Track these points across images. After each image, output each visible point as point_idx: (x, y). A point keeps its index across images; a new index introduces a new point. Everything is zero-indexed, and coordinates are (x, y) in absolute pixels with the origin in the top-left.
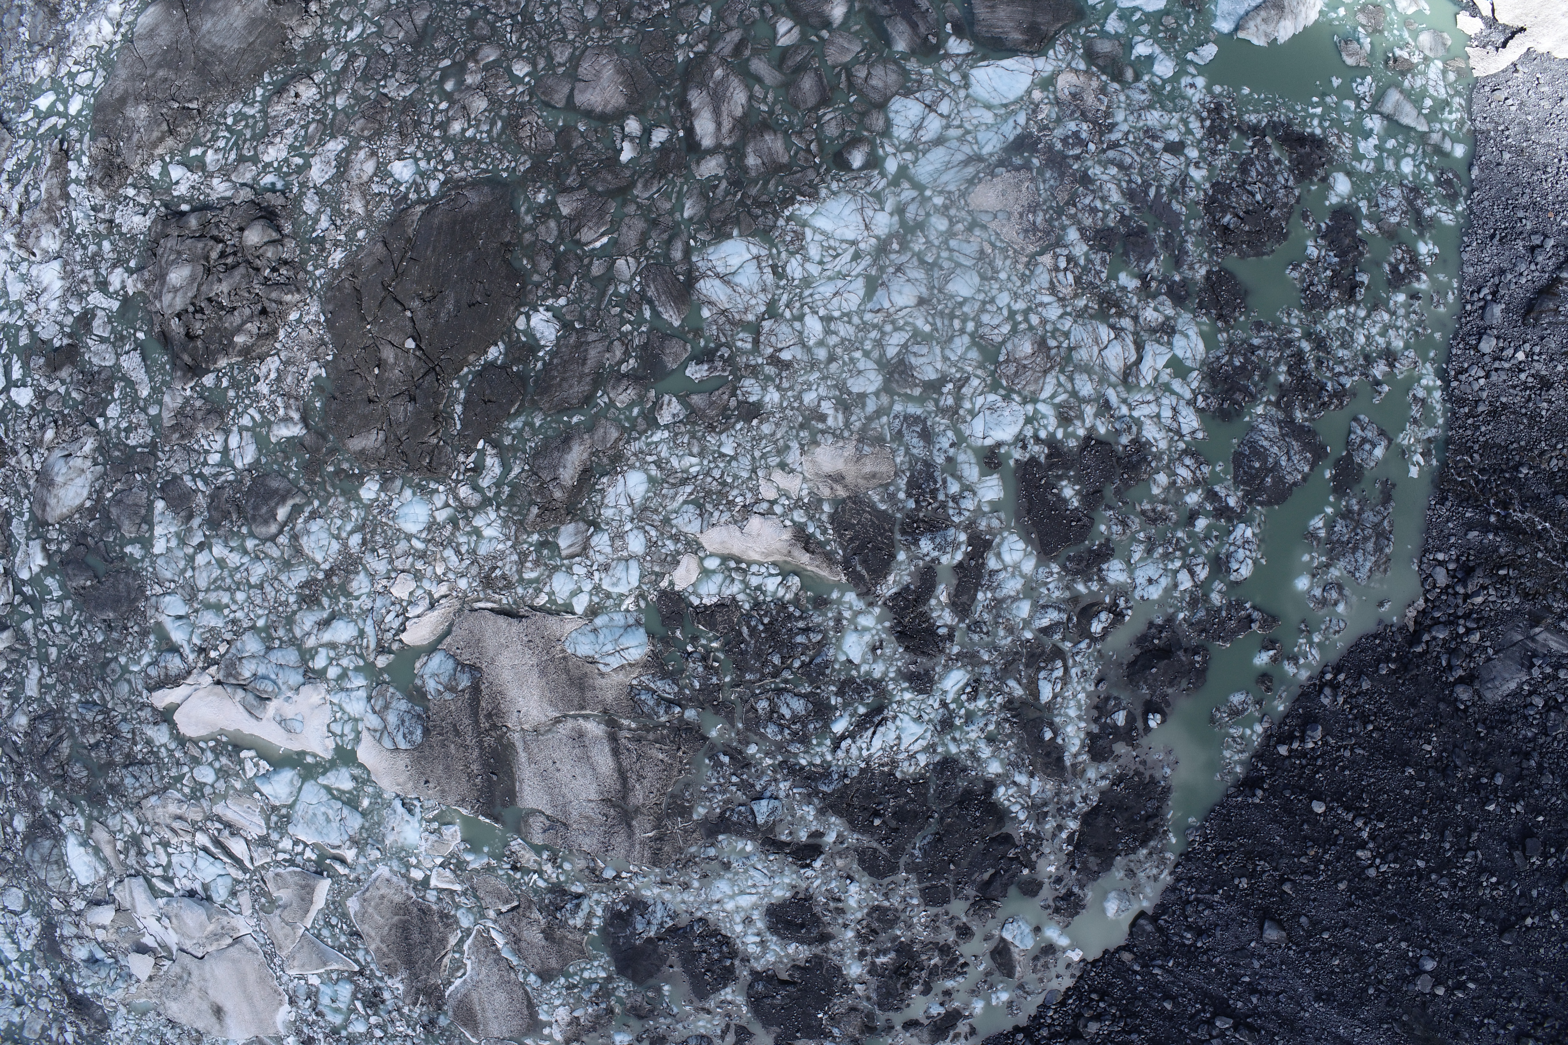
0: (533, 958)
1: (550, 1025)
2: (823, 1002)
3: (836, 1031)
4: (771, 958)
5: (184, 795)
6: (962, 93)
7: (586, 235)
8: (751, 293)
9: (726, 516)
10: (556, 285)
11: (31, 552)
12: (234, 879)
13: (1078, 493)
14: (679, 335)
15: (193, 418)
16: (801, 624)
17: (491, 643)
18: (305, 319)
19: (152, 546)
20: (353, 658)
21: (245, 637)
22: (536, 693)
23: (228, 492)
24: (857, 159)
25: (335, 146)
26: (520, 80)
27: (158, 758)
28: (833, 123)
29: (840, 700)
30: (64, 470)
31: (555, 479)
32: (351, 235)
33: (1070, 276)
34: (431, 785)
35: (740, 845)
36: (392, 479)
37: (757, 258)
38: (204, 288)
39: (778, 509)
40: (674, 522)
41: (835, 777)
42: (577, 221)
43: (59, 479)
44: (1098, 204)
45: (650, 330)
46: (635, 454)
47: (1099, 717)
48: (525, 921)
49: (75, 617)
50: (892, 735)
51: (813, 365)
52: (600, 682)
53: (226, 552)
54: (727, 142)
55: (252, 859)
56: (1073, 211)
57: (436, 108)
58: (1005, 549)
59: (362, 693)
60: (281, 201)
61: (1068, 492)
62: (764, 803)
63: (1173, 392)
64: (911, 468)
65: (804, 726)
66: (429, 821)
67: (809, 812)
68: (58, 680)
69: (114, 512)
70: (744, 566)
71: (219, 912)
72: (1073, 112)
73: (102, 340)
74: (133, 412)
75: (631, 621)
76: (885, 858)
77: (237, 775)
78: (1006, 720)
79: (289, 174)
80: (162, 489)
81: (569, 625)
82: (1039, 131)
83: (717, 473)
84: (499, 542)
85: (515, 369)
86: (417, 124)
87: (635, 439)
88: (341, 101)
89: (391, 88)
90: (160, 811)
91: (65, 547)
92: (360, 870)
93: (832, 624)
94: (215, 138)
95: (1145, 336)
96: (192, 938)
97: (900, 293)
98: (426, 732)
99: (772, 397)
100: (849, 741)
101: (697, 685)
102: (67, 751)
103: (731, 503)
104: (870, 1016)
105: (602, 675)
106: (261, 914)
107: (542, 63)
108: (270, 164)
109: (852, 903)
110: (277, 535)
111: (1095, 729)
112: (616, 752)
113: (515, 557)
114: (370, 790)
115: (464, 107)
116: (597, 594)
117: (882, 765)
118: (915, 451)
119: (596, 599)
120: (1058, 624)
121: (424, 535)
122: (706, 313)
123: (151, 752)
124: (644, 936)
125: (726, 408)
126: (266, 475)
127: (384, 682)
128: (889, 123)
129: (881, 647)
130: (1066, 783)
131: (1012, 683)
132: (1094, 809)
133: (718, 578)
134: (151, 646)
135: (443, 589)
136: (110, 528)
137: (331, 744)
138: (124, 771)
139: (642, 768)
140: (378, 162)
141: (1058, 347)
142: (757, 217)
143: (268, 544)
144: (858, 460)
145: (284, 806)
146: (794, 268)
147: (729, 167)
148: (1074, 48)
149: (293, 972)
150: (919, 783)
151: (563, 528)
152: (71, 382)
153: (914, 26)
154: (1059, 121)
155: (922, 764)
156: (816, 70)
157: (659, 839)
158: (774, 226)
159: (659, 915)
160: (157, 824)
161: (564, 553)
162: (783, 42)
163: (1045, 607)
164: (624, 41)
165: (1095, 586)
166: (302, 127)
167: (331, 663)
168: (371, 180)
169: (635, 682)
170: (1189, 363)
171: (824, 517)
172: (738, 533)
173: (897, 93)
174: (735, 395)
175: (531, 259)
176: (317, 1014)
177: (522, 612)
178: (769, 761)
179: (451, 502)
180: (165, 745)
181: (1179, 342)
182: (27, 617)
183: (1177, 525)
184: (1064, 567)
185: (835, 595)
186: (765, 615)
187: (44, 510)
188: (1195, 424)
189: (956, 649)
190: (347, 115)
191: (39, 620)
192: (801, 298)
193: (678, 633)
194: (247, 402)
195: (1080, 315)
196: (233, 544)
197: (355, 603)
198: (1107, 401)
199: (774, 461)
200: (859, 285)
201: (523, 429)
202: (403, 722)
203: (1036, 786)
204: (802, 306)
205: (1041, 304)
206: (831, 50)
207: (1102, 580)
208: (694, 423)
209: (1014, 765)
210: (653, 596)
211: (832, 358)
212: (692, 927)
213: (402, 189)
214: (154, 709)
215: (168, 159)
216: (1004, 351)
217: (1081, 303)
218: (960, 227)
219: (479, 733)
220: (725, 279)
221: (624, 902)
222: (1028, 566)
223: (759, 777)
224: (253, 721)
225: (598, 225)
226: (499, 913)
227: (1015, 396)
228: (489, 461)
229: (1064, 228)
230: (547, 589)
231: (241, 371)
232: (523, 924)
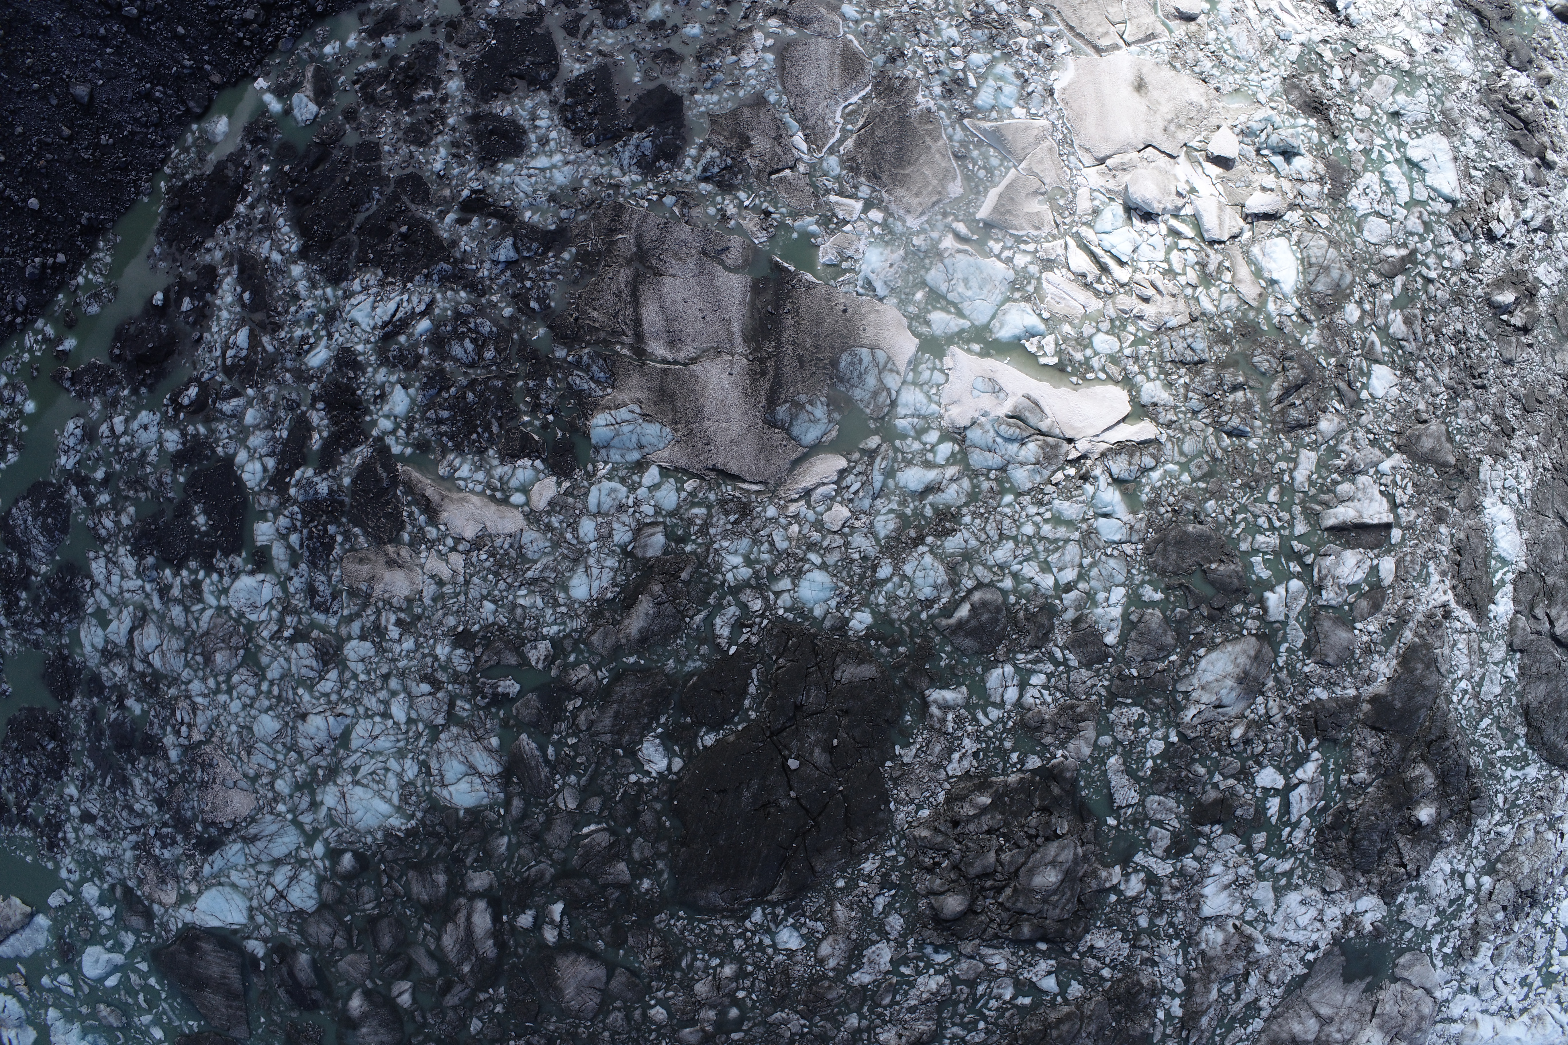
0: (765, 118)
1: (765, 49)
2: (489, 55)
3: (483, 24)
4: (529, 103)
5: (1134, 324)
6: (255, 903)
7: (603, 839)
8: (451, 753)
9: (498, 542)
10: (638, 796)
11: (1282, 609)
12: (1092, 227)
13: (193, 518)
14: (522, 726)
15: (1055, 725)
16: (444, 428)
17: (748, 447)
18: (912, 807)
19: (1127, 595)
20: (906, 449)
21: (1029, 485)
22: (709, 391)
23: (1026, 642)
24: (347, 860)
25: (862, 977)
26: (660, 1002)
27: (1160, 367)
28: (366, 899)
29: (420, 351)
30: (1224, 692)
31: (659, 604)
32: (852, 885)
33: (179, 717)
34: (842, 308)
35: (536, 218)
36: (833, 629)
37: (444, 785)
38: (1021, 860)
39: (450, 542)
40: (548, 544)
41: (435, 277)
42: (612, 854)
43: (1230, 683)
44: (152, 779)
45: (550, 734)
46: (578, 616)
47: (204, 306)
48: (766, 158)
49: (1238, 531)
50: (378, 311)
51: (403, 675)
52: (642, 395)
53: (1037, 579)
54: (462, 901)
55: (1066, 247)
56: (172, 776)
57: (749, 994)
58: (259, 475)
59: (901, 411)
60: (927, 933)
61: (201, 519)
62: (502, 258)
63: (109, 596)
64: (328, 563)
65: (455, 329)
66: (851, 270)
67: (466, 244)
68: (1272, 464)
69: (1170, 639)
70: (488, 492)
71: (1116, 192)
72: (165, 866)
73: (1160, 824)
74: (1131, 743)
75: (603, 452)
76: (405, 193)
77: (1066, 339)
78: (279, 314)
79: (916, 958)
80: (1107, 656)
81: (664, 456)
82: (193, 855)
83: (502, 585)
84: (726, 549)
85: (689, 720)
86: (770, 982)
87: (575, 631)
88: (853, 1021)
89: (796, 1023)
90: (1167, 309)
91: (1238, 609)
92: (940, 225)
93: (416, 425)
94: (1001, 1011)
95: (125, 652)
96: (1156, 168)
97: (318, 729)
98: (835, 363)
99: (442, 651)
100: (417, 310)
101: (549, 381)
102: (1275, 386)
103: (492, 554)
104: (449, 38)
105: (639, 402)
106: (1067, 188)
107: (637, 1014)
108: (937, 973)
109: (443, 151)
110: (975, 588)
111: (208, 295)
112: (638, 322)
113: (712, 531)
114: (911, 309)
115: (718, 988)
116: (634, 482)
117: (392, 283)
118: (323, 578)
119: (636, 478)
120: (224, 399)
121: (807, 566)
122: (495, 741)
123: (1167, 374)
124: (644, 134)
125: (486, 647)
126: (979, 653)
127: (875, 420)
128: (318, 888)
129: (376, 397)
130: (240, 249)
131: (270, 348)
132: (221, 222)
133: (513, 483)
134: (1147, 489)
135: (793, 509)
136: (1178, 622)
137: (948, 361)
138: (1206, 356)
139: (615, 304)
140: (816, 952)
141: (195, 654)
142: (440, 824)
143: (987, 581)
144: (373, 578)
145: (1015, 301)
146: (411, 770)
147: (463, 876)
148: (161, 924)
149: (1043, 122)
150: (364, 263)
151: (659, 553)
152: (1205, 784)
153: (291, 974)
154: (178, 861)
155: (357, 281)
156: (378, 952)
157: (612, 231)
158: (426, 812)
159: (627, 154)
160: (1174, 296)
161: (660, 528)
162: (406, 985)
163: (233, 416)
164: (554, 1019)
165: (191, 429)
166: (898, 1003)
167: (933, 446)
168: (825, 936)
169: (609, 390)
170: (94, 621)
171: (409, 528)
172: (488, 524)
173: (310, 915)
174: (475, 657)
175: (661, 825)
176: (1023, 75)
177: (713, 475)
178: (494, 298)
179: (772, 597)
180: (1149, 379)
181: (99, 642)
182: (1300, 538)
183: (119, 476)
184: (213, 451)
185: (409, 451)
186: (474, 441)
187: (1259, 651)
188: (94, 565)
189: (312, 386)
190: (847, 1005)
191: (1286, 533)
192: (407, 740)
193: (560, 434)
194: (991, 733)
195: (175, 681)
196: (1029, 586)
197: (894, 506)
198: (161, 598)
199: (448, 589)
200: (355, 743)
201: (687, 658)
202: (860, 376)
203: (265, 249)
204: (407, 732)
205: (205, 696)
206: (364, 968)
207: (184, 434)
208: (517, 637)
209: (279, 271)
210: (578, 474)
211: (386, 677)
212: (597, 139)
213: (791, 921)
214: (1155, 420)
215: (1059, 999)
216: (239, 658)
217: (173, 691)
218: (265, 780)
219: (777, 356)
220: (473, 771)
221: (660, 170)
222: (242, 456)
223: (506, 283)
224: (1034, 395)
225: (590, 846)
226: (793, 168)
227: (234, 615)
228: (726, 632)
229: (181, 762)
230: (684, 495)
231: (995, 766)
232: (769, 155)
